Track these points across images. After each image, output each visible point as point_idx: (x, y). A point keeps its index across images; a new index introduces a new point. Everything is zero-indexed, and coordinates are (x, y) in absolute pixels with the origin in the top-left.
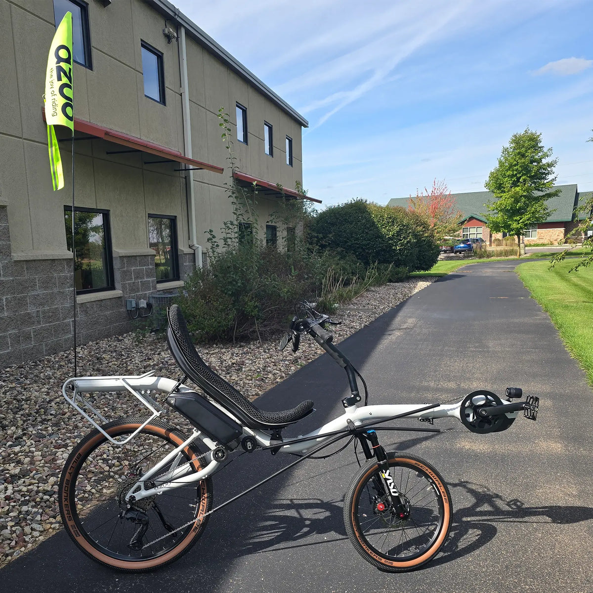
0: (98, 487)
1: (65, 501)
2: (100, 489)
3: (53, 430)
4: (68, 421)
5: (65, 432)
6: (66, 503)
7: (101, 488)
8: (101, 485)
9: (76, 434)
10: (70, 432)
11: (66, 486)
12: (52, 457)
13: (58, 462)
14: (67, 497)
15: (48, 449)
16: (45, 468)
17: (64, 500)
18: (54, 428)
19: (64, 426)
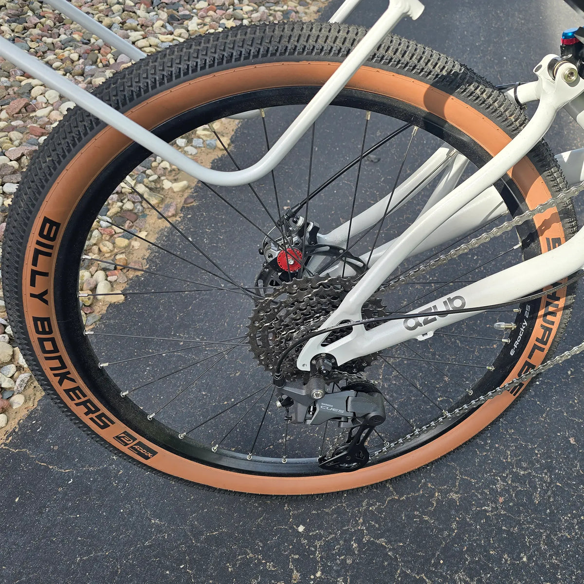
0: (148, 176)
1: (61, 382)
2: (155, 181)
3: (13, 31)
4: (41, 7)
5: (39, 35)
6: (67, 384)
7: (155, 177)
8: (154, 169)
9: (63, 37)
10: (49, 32)
11: (41, 341)
12: (23, 102)
13: (39, 113)
14: (64, 366)
15: (12, 79)
16: (14, 135)
17: (55, 381)
18: (14, 25)
19: (35, 20)
